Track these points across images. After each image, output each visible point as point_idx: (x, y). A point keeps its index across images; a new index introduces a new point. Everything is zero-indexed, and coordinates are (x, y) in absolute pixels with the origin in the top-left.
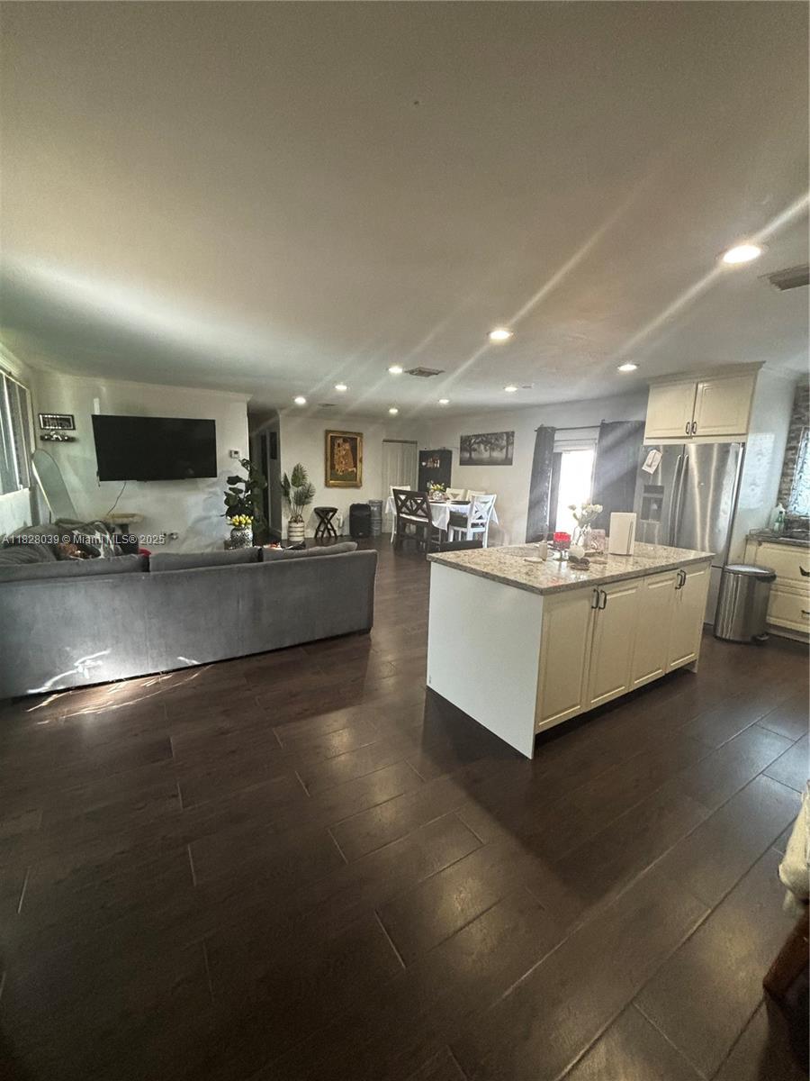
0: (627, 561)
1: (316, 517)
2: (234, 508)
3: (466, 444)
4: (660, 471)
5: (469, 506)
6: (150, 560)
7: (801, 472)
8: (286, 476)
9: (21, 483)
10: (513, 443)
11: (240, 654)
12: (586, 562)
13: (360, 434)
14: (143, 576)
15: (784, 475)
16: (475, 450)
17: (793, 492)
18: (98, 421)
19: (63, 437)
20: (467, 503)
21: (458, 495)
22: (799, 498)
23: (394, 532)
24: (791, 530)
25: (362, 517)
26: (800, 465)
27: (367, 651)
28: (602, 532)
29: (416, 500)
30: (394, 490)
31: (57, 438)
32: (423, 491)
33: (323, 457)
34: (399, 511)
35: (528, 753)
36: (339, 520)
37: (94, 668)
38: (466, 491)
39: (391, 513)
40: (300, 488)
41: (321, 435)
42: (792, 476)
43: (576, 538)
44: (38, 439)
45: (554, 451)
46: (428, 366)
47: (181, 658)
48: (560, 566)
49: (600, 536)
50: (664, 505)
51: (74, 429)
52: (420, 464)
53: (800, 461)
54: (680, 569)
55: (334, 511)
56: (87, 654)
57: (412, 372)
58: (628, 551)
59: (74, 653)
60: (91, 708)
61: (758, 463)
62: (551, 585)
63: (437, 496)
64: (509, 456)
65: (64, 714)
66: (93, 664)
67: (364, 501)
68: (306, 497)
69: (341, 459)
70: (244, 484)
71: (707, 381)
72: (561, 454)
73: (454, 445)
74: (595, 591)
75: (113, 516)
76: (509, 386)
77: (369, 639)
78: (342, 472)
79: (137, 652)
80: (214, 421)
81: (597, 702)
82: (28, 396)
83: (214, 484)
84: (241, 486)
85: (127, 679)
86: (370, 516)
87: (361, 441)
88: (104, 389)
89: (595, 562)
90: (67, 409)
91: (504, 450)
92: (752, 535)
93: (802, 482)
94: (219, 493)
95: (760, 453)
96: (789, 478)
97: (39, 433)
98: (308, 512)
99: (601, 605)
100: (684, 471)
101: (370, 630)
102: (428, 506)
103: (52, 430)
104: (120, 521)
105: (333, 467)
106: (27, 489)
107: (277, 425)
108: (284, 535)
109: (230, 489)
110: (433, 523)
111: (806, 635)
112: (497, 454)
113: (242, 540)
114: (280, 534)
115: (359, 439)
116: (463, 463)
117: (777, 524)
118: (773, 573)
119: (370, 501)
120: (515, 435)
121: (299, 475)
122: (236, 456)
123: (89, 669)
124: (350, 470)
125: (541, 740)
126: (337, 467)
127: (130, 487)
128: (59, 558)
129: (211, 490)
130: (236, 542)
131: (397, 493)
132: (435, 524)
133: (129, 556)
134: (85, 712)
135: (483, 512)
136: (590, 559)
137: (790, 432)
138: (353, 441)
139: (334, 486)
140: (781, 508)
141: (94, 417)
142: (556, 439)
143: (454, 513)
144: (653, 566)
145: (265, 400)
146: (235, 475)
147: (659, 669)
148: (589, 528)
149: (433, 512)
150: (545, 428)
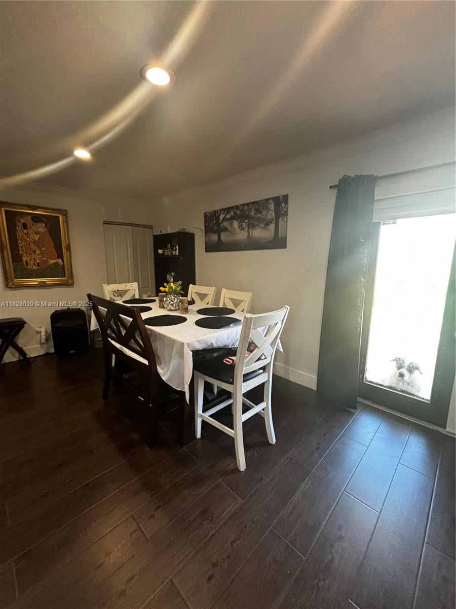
3: (213, 223)
10: (286, 213)
13: (63, 212)
16: (225, 230)
25: (72, 328)
36: (31, 336)
52: (156, 252)
55: (22, 324)
64: (280, 234)
78: (37, 266)
87: (66, 221)
91: (272, 226)
105: (17, 258)
112: (258, 233)
115: (61, 219)
116: (210, 248)
120: (291, 199)
124: (51, 261)
126: (25, 258)
138: (51, 220)
139: (22, 286)
142: (376, 196)
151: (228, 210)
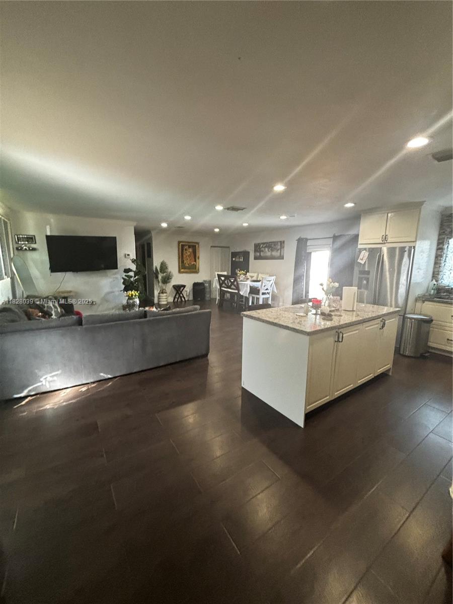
0: (353, 314)
1: (173, 290)
2: (128, 286)
3: (257, 248)
4: (367, 263)
5: (260, 283)
6: (83, 319)
7: (445, 261)
8: (156, 268)
9: (6, 275)
10: (284, 247)
11: (135, 371)
12: (330, 315)
13: (198, 243)
14: (79, 328)
15: (436, 263)
16: (263, 251)
17: (441, 273)
18: (49, 238)
19: (29, 248)
20: (259, 281)
21: (253, 276)
22: (444, 276)
23: (218, 298)
24: (441, 294)
25: (199, 290)
26: (444, 258)
27: (207, 367)
28: (339, 298)
29: (230, 280)
30: (218, 274)
31: (26, 249)
32: (234, 275)
33: (177, 257)
34: (221, 285)
35: (301, 423)
36: (187, 291)
37: (51, 381)
38: (258, 275)
39: (216, 287)
40: (165, 274)
41: (176, 244)
42: (440, 264)
43: (324, 301)
44: (15, 249)
45: (307, 252)
46: (237, 205)
47: (102, 374)
48: (316, 318)
49: (337, 301)
50: (370, 281)
51: (35, 243)
52: (232, 260)
53: (445, 255)
54: (383, 318)
55: (184, 286)
56: (47, 373)
57: (228, 209)
58: (353, 308)
59: (40, 374)
60: (50, 405)
61: (421, 257)
62: (313, 330)
63: (242, 277)
64: (282, 254)
65: (35, 408)
66: (51, 379)
67: (200, 281)
68: (168, 279)
69: (188, 257)
70: (133, 273)
71: (392, 212)
72: (310, 253)
73: (251, 249)
74: (336, 332)
75: (59, 292)
76: (282, 215)
77: (208, 360)
78: (188, 265)
79: (77, 371)
80: (115, 238)
81: (337, 394)
82: (9, 225)
83: (116, 274)
84: (132, 274)
85: (71, 387)
86: (204, 289)
87: (198, 247)
88: (52, 220)
89: (335, 315)
90: (31, 232)
91: (279, 251)
92: (419, 297)
93: (446, 267)
94: (119, 278)
95: (422, 251)
96: (439, 265)
97: (16, 246)
98: (169, 287)
99: (340, 340)
100: (381, 262)
101: (208, 354)
102: (237, 283)
103: (23, 244)
104: (63, 295)
105: (183, 262)
106: (9, 279)
107: (151, 239)
108: (156, 301)
109: (126, 276)
110: (240, 292)
111: (451, 352)
112: (275, 254)
113: (133, 305)
114: (154, 300)
115: (197, 246)
116: (256, 258)
117: (433, 291)
118: (432, 317)
119: (204, 281)
120: (285, 242)
121: (164, 267)
122: (128, 257)
123: (49, 382)
124: (192, 263)
125: (309, 416)
126: (185, 262)
127: (69, 275)
128: (30, 319)
129: (114, 276)
130: (129, 306)
131: (219, 276)
132: (241, 293)
133: (70, 317)
134: (48, 407)
135: (268, 286)
136: (332, 313)
137: (439, 240)
138: (194, 247)
139: (183, 272)
140: (434, 282)
141: (47, 237)
142: (308, 245)
143: (252, 287)
144: (367, 317)
145: (145, 225)
146: (128, 268)
147: (371, 374)
148: (331, 296)
149: (240, 287)
150: (302, 239)
151: (264, 244)
